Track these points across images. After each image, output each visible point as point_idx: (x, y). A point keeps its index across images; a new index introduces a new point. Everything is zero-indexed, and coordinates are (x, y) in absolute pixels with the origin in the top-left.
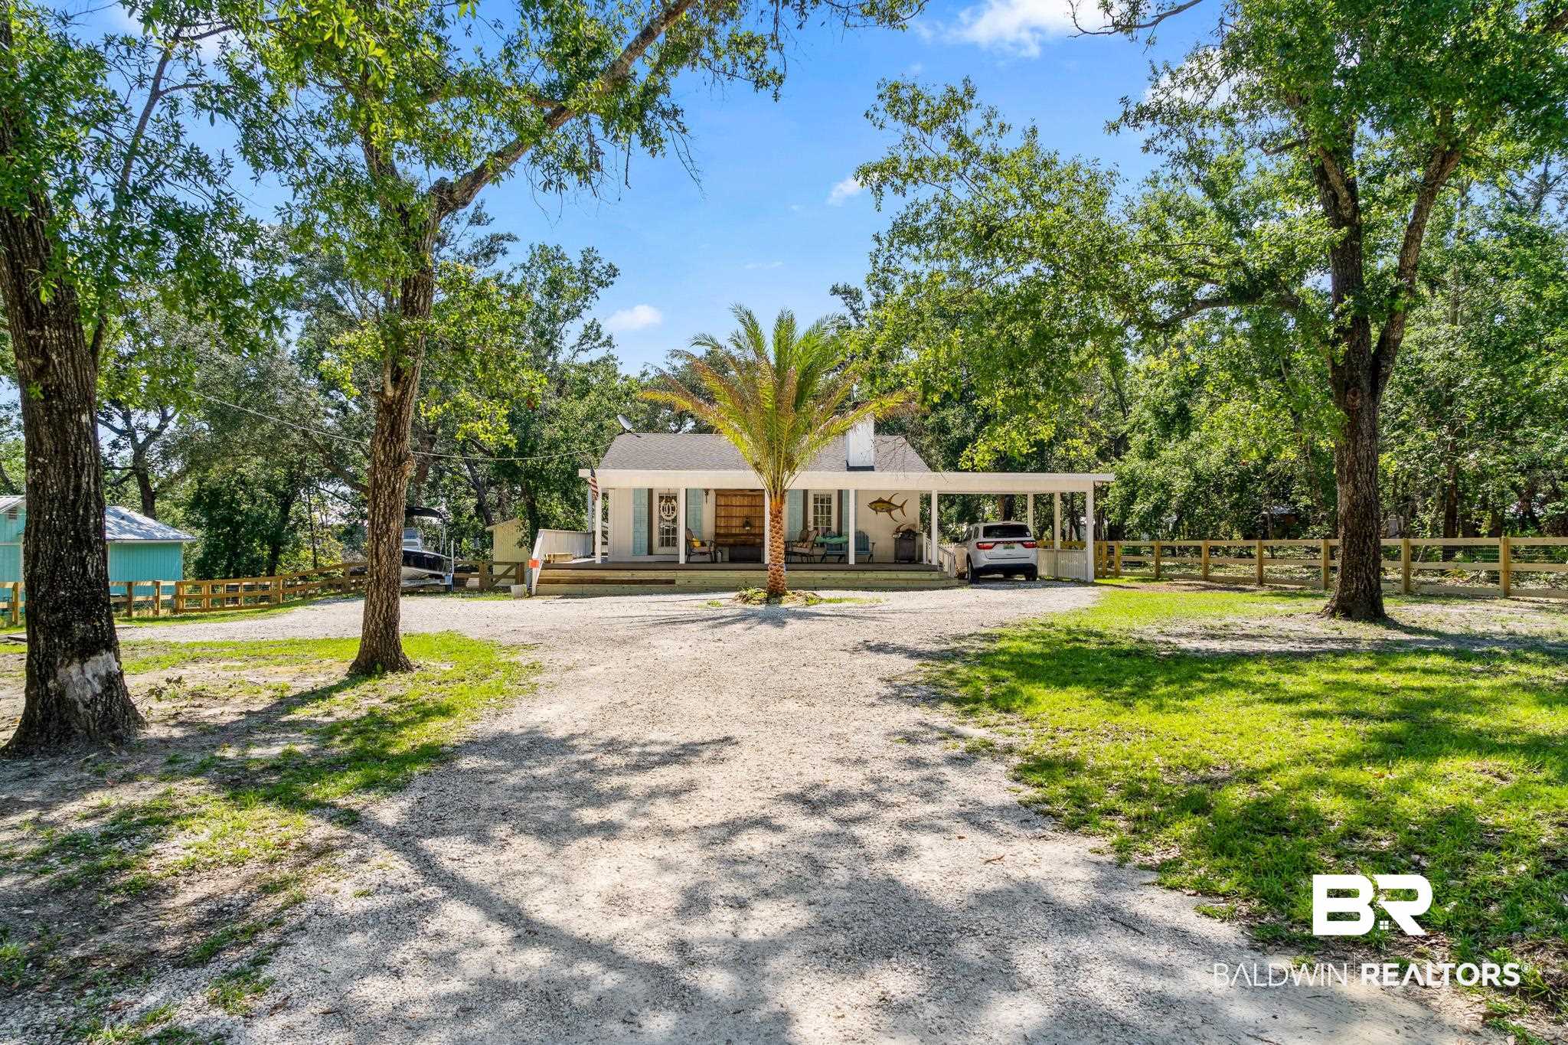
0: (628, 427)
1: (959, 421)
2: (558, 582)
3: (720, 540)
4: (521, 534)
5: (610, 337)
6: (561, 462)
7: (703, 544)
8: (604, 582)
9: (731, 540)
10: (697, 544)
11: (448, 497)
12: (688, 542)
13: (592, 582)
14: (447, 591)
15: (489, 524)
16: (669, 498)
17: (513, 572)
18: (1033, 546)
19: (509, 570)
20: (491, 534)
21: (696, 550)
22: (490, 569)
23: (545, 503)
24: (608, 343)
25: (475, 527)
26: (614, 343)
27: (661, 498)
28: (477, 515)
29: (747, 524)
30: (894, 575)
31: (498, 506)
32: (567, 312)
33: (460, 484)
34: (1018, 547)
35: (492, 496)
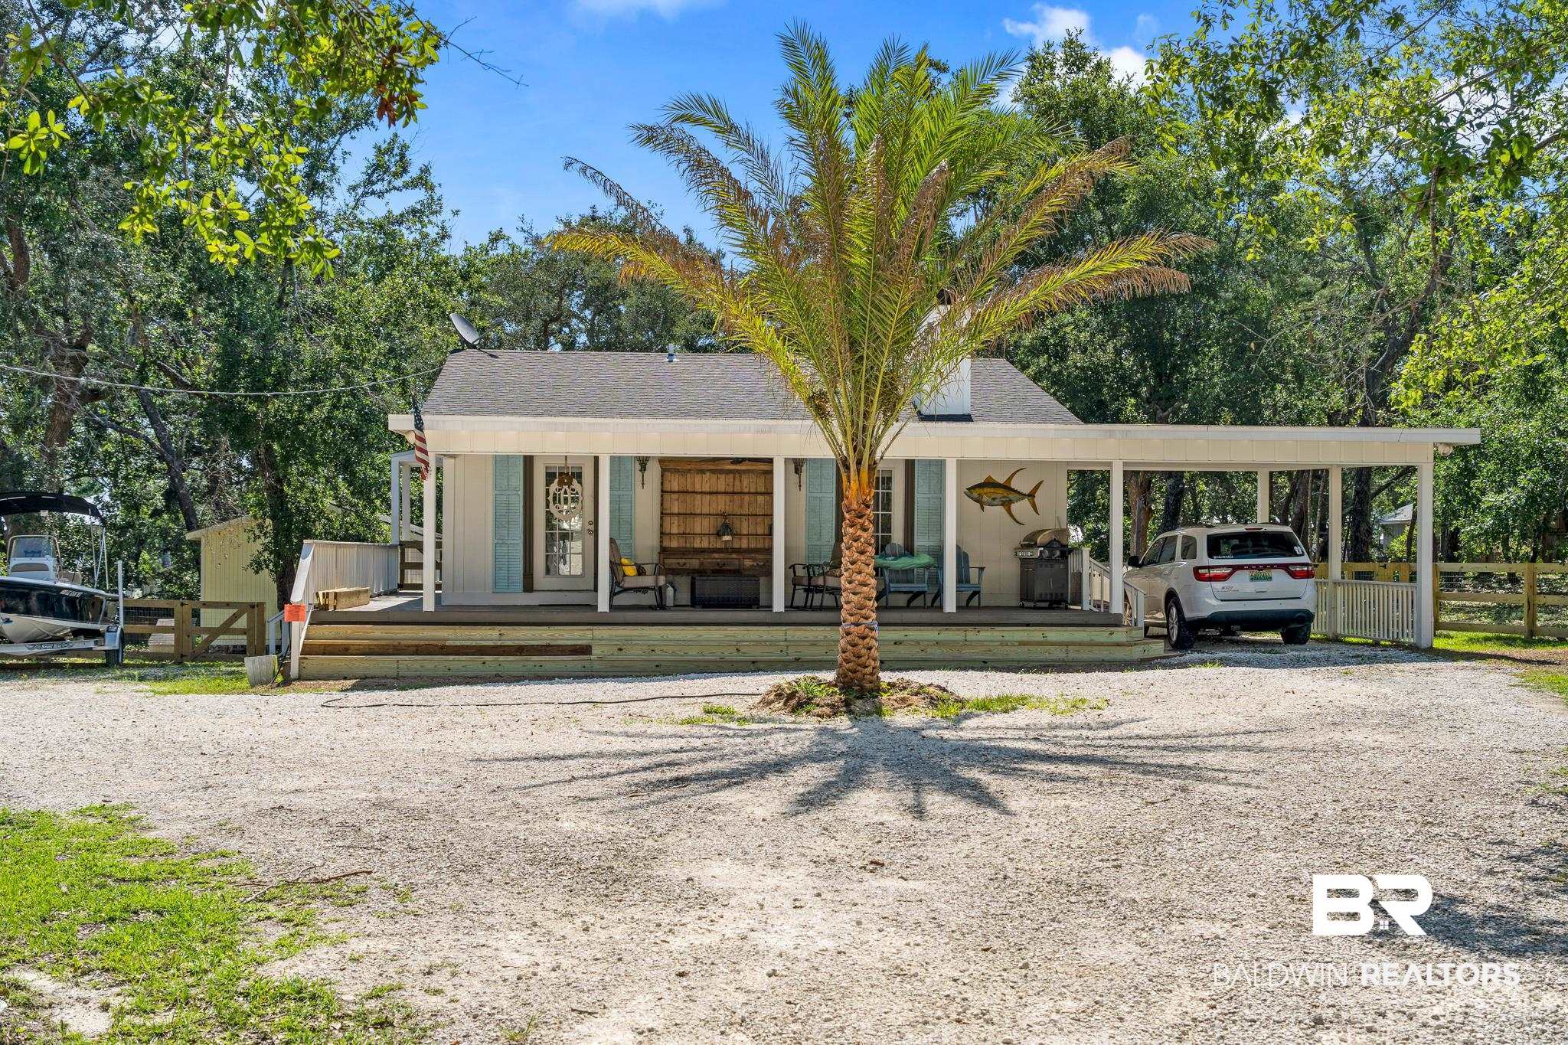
0: (471, 337)
1: (1084, 336)
2: (345, 650)
3: (672, 562)
4: (258, 546)
5: (426, 170)
6: (335, 407)
7: (641, 572)
8: (444, 650)
9: (694, 563)
10: (631, 571)
11: (114, 475)
12: (615, 566)
13: (419, 650)
14: (112, 662)
15: (190, 527)
16: (565, 476)
17: (242, 623)
18: (1308, 575)
19: (235, 618)
20: (195, 545)
21: (627, 584)
22: (196, 614)
23: (303, 486)
24: (422, 181)
25: (164, 533)
26: (433, 179)
27: (550, 477)
28: (168, 508)
29: (726, 529)
30: (1036, 634)
31: (211, 491)
32: (346, 115)
33: (136, 452)
34: (1280, 576)
35: (195, 474)
